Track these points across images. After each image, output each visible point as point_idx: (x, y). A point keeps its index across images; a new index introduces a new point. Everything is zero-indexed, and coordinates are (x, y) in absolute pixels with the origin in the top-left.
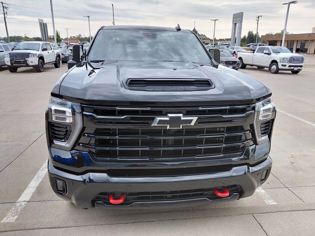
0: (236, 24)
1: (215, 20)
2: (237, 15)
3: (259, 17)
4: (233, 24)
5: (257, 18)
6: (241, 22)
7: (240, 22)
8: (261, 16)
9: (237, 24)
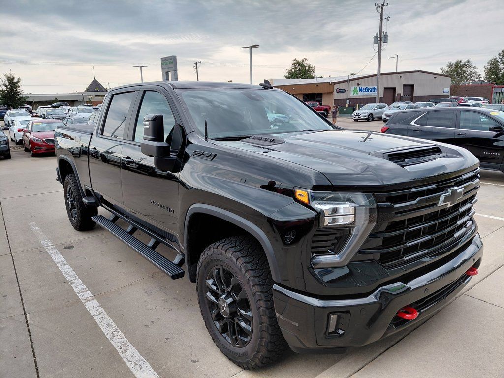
0: (167, 73)
1: (141, 67)
2: (167, 60)
3: (197, 63)
4: (163, 72)
5: (195, 65)
6: (176, 71)
7: (173, 69)
8: (200, 62)
9: (170, 73)
